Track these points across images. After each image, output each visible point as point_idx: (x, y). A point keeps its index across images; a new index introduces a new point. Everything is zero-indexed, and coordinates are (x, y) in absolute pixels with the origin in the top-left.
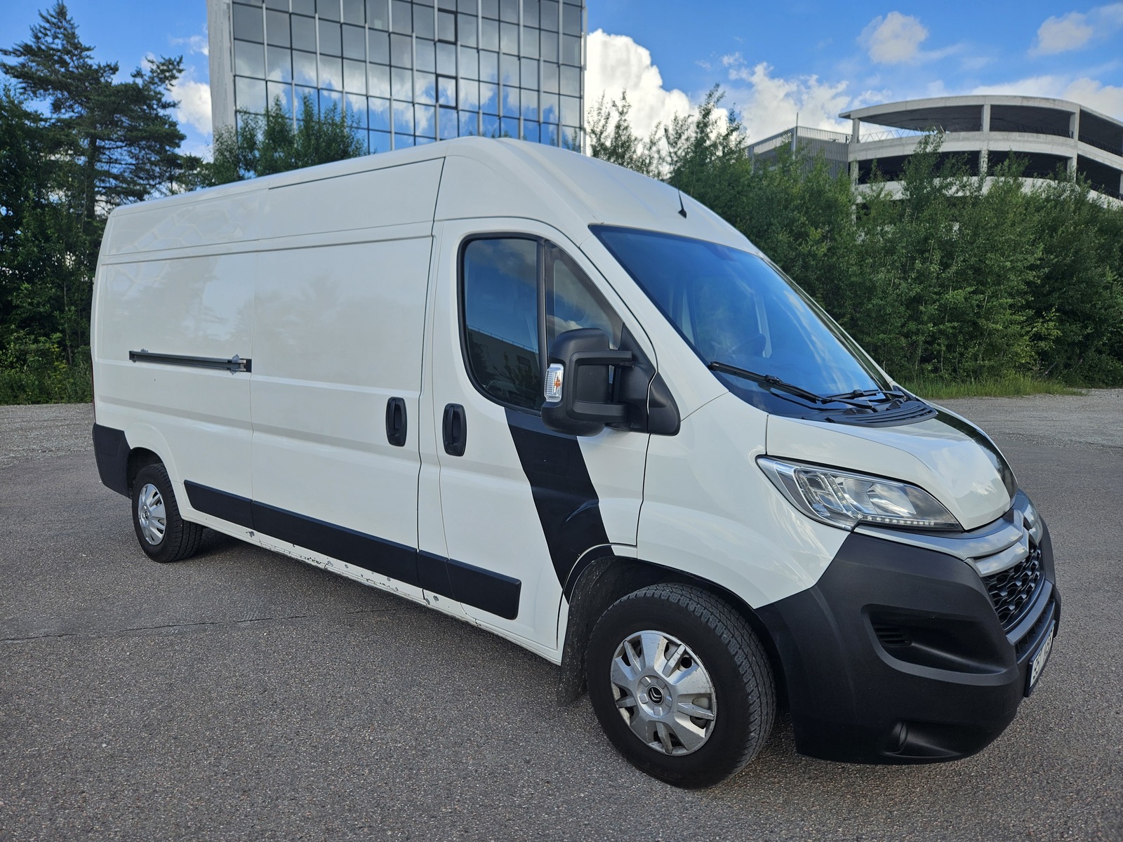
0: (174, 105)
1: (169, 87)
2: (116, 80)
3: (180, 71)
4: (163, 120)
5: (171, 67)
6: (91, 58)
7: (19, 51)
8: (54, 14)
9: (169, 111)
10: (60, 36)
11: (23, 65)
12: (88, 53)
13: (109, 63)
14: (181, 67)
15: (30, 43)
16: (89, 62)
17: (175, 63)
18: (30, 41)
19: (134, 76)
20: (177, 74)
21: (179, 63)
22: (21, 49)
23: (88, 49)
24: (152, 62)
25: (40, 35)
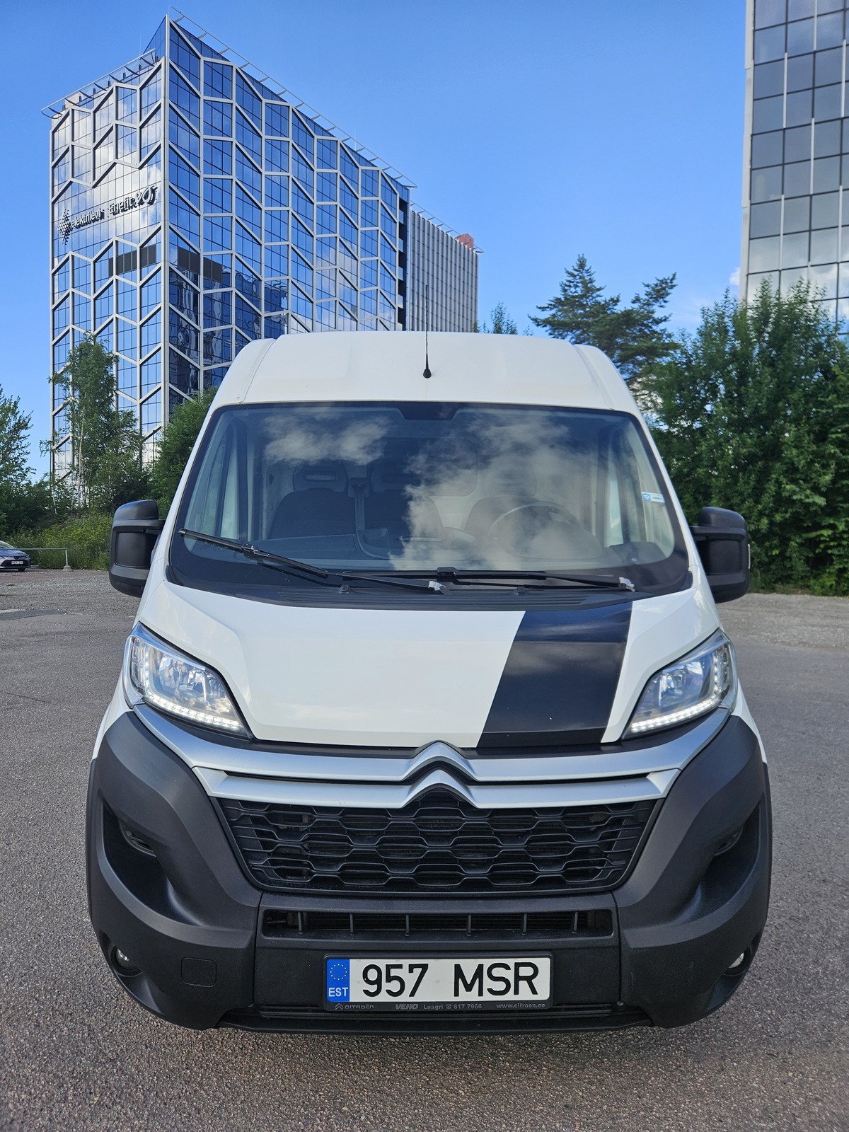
0: (666, 320)
1: (663, 304)
2: (619, 308)
3: (672, 287)
4: (659, 336)
5: (664, 285)
6: (601, 296)
7: (551, 305)
8: (576, 268)
9: (662, 326)
10: (580, 285)
11: (554, 316)
12: (598, 293)
13: (613, 297)
14: (675, 282)
15: (560, 296)
16: (599, 299)
17: (669, 281)
18: (560, 295)
19: (634, 302)
20: (670, 291)
21: (673, 279)
22: (553, 303)
23: (598, 290)
24: (648, 286)
25: (566, 288)
